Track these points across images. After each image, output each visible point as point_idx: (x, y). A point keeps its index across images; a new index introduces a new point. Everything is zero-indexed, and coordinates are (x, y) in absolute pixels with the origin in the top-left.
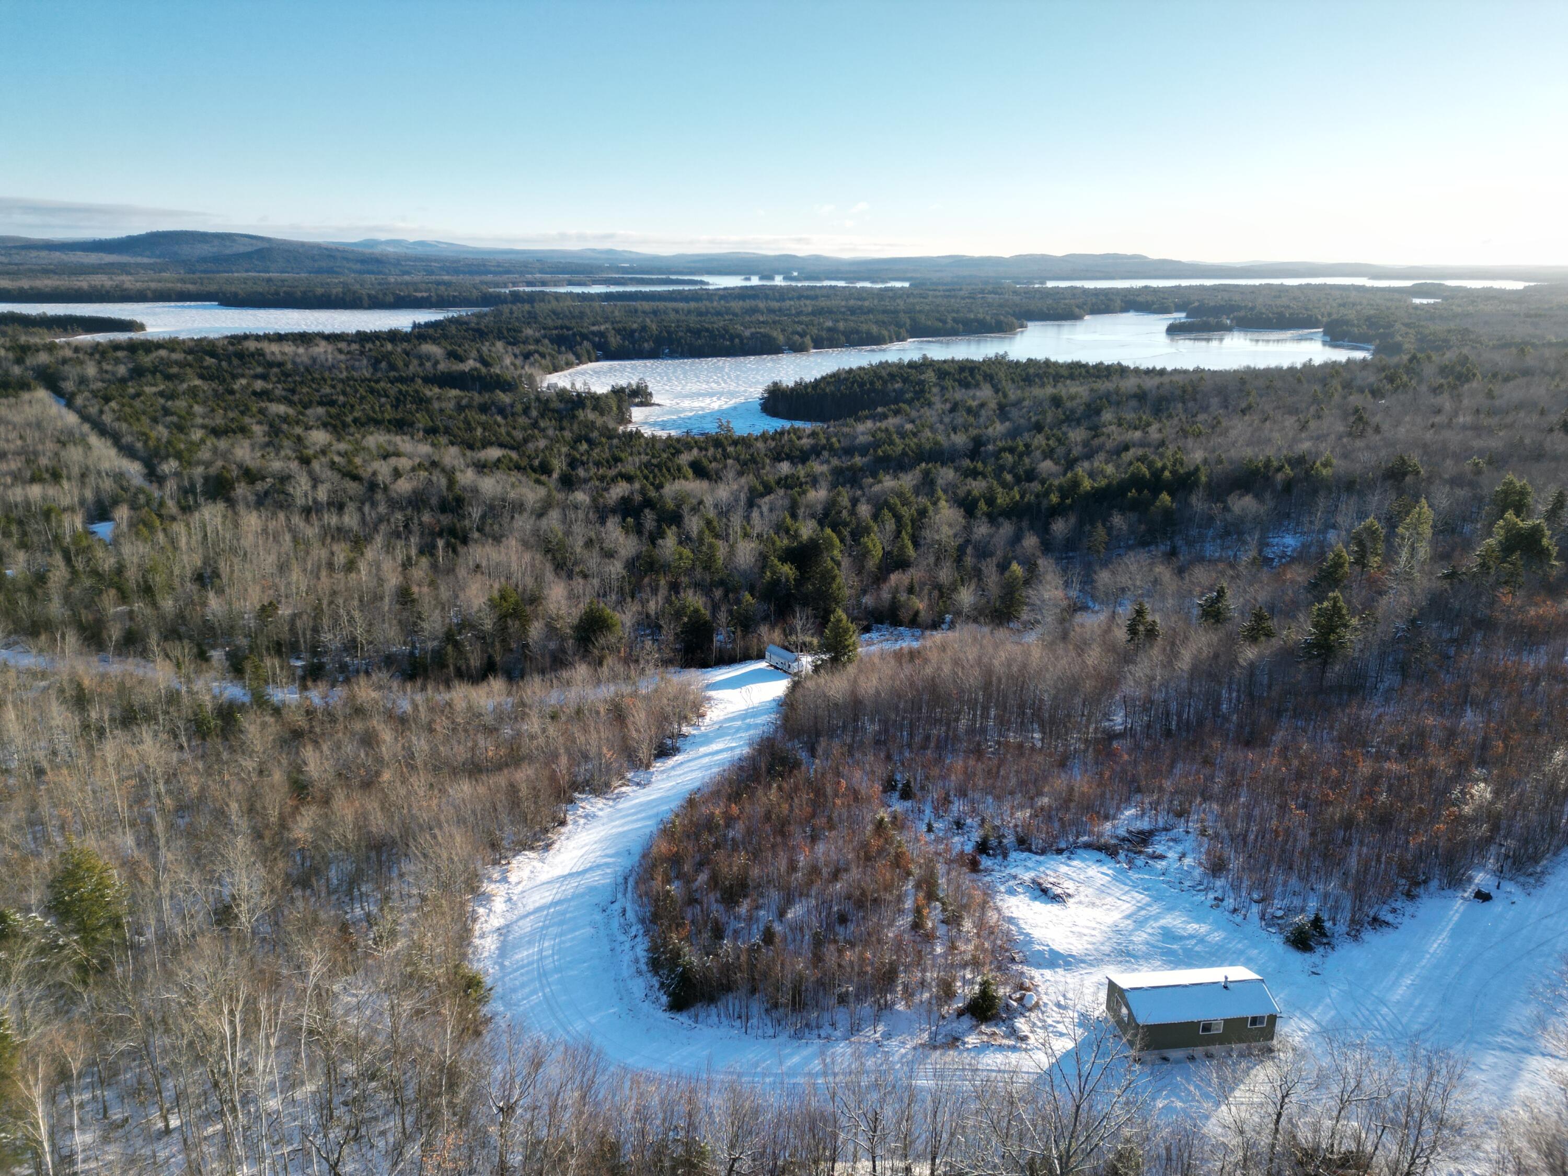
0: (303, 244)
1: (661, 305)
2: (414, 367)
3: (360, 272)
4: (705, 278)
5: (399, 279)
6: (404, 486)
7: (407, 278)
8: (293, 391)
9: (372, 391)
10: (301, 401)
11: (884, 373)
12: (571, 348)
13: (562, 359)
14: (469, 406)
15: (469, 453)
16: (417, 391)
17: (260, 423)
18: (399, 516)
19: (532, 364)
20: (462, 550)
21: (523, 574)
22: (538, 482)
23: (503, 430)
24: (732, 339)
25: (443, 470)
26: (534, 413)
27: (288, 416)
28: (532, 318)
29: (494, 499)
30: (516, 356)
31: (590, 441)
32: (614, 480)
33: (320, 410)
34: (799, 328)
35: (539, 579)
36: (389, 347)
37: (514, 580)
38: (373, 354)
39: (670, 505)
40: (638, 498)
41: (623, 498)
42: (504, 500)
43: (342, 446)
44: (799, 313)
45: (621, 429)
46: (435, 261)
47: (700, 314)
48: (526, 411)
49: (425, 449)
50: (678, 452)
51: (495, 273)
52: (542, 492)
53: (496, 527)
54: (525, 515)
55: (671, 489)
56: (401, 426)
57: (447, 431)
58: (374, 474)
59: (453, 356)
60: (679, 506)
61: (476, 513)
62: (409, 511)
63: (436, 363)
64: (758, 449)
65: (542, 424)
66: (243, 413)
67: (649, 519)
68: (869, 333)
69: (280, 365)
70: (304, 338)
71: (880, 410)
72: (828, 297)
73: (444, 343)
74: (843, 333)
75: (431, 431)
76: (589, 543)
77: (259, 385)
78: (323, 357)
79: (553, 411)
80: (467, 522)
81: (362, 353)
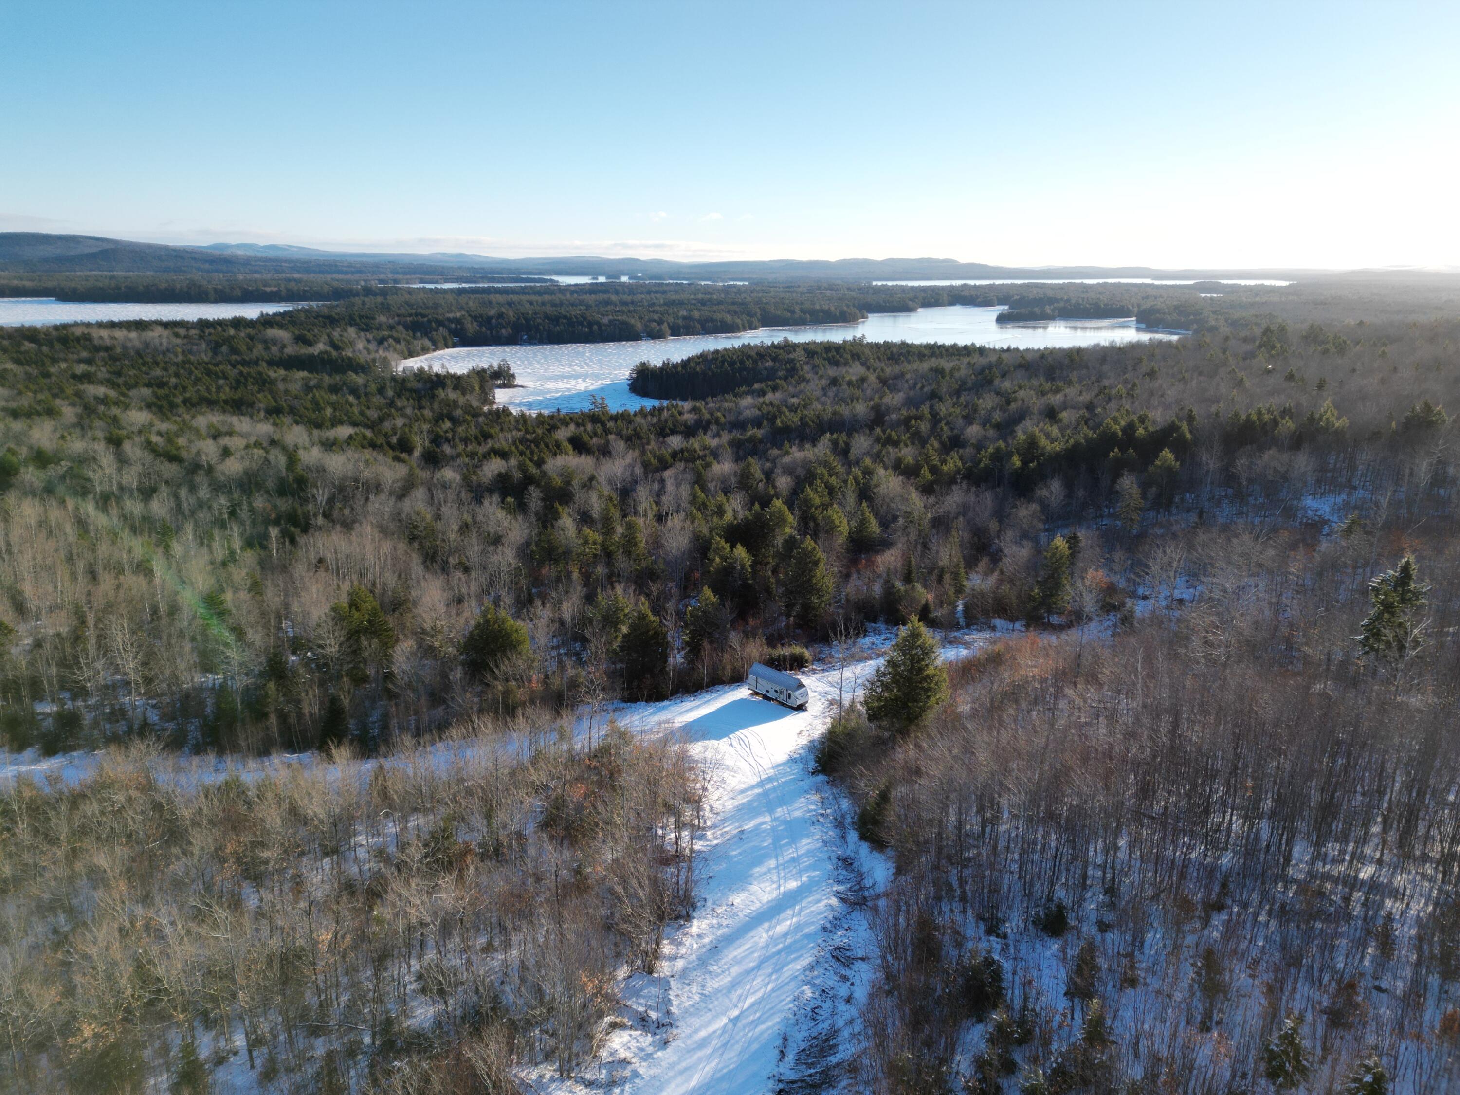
0: (150, 246)
1: (515, 298)
2: (258, 350)
3: (208, 271)
4: (555, 278)
5: (248, 277)
6: (233, 467)
7: (256, 276)
8: (119, 374)
9: (209, 373)
10: (126, 384)
11: (753, 354)
12: (426, 334)
13: (418, 344)
14: (318, 387)
15: (316, 432)
16: (260, 373)
17: (73, 405)
18: (223, 500)
19: (386, 349)
20: (302, 540)
21: (382, 569)
22: (397, 459)
23: (356, 410)
24: (590, 325)
25: (284, 449)
26: (390, 393)
27: (106, 396)
28: (385, 308)
29: (344, 478)
30: (369, 341)
31: (452, 419)
32: (486, 456)
33: (146, 392)
34: (656, 317)
35: (403, 575)
36: (232, 332)
37: (370, 576)
38: (213, 338)
39: (558, 481)
40: (517, 475)
41: (500, 475)
42: (356, 480)
43: (164, 427)
44: (653, 304)
45: (486, 409)
46: (286, 261)
47: (554, 305)
48: (381, 391)
49: (265, 428)
50: (553, 428)
51: (347, 273)
52: (402, 470)
53: (347, 511)
54: (383, 497)
55: (555, 465)
56: (238, 406)
57: (292, 411)
58: (198, 453)
59: (301, 339)
60: (568, 483)
61: (322, 495)
62: (236, 495)
63: (284, 346)
64: (640, 425)
65: (399, 403)
66: (55, 396)
67: (534, 497)
68: (723, 322)
69: (107, 349)
70: (140, 325)
71: (756, 386)
72: (676, 292)
73: (291, 328)
74: (699, 321)
75: (274, 412)
76: (464, 528)
77: (80, 369)
78: (157, 341)
79: (411, 390)
80: (310, 507)
81: (201, 337)
